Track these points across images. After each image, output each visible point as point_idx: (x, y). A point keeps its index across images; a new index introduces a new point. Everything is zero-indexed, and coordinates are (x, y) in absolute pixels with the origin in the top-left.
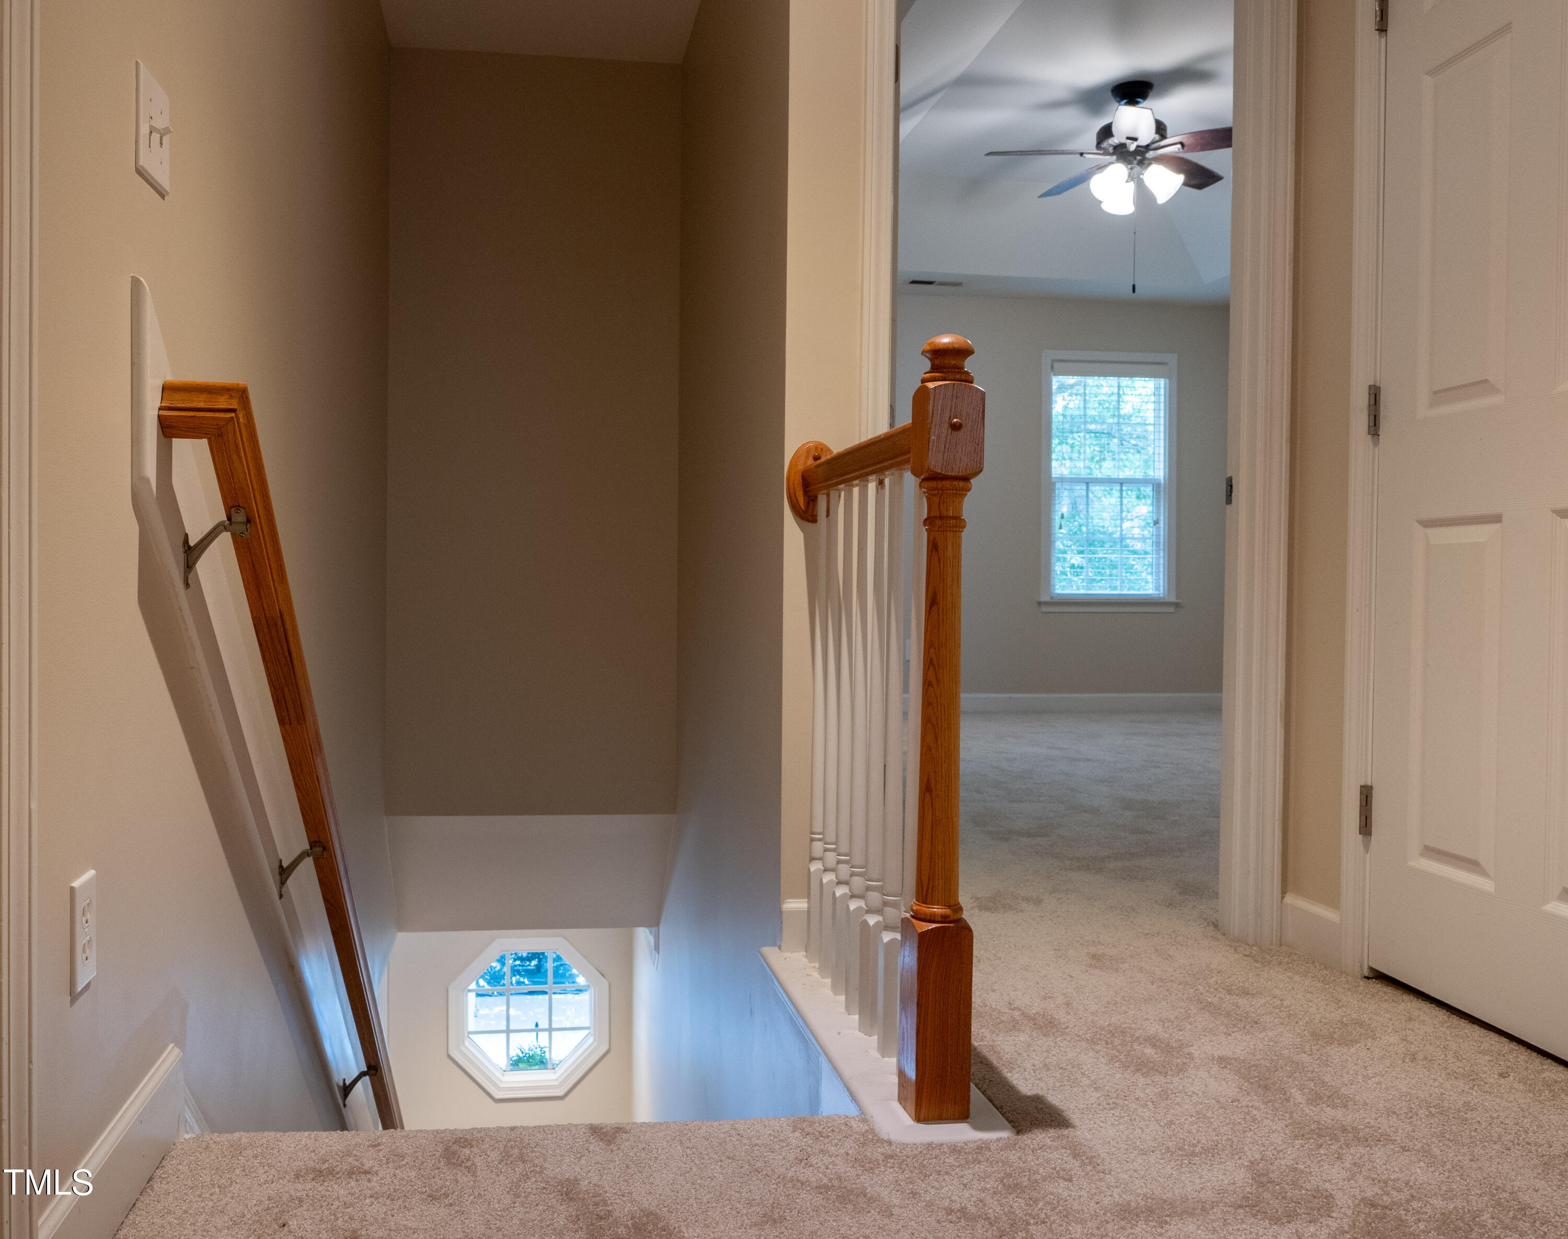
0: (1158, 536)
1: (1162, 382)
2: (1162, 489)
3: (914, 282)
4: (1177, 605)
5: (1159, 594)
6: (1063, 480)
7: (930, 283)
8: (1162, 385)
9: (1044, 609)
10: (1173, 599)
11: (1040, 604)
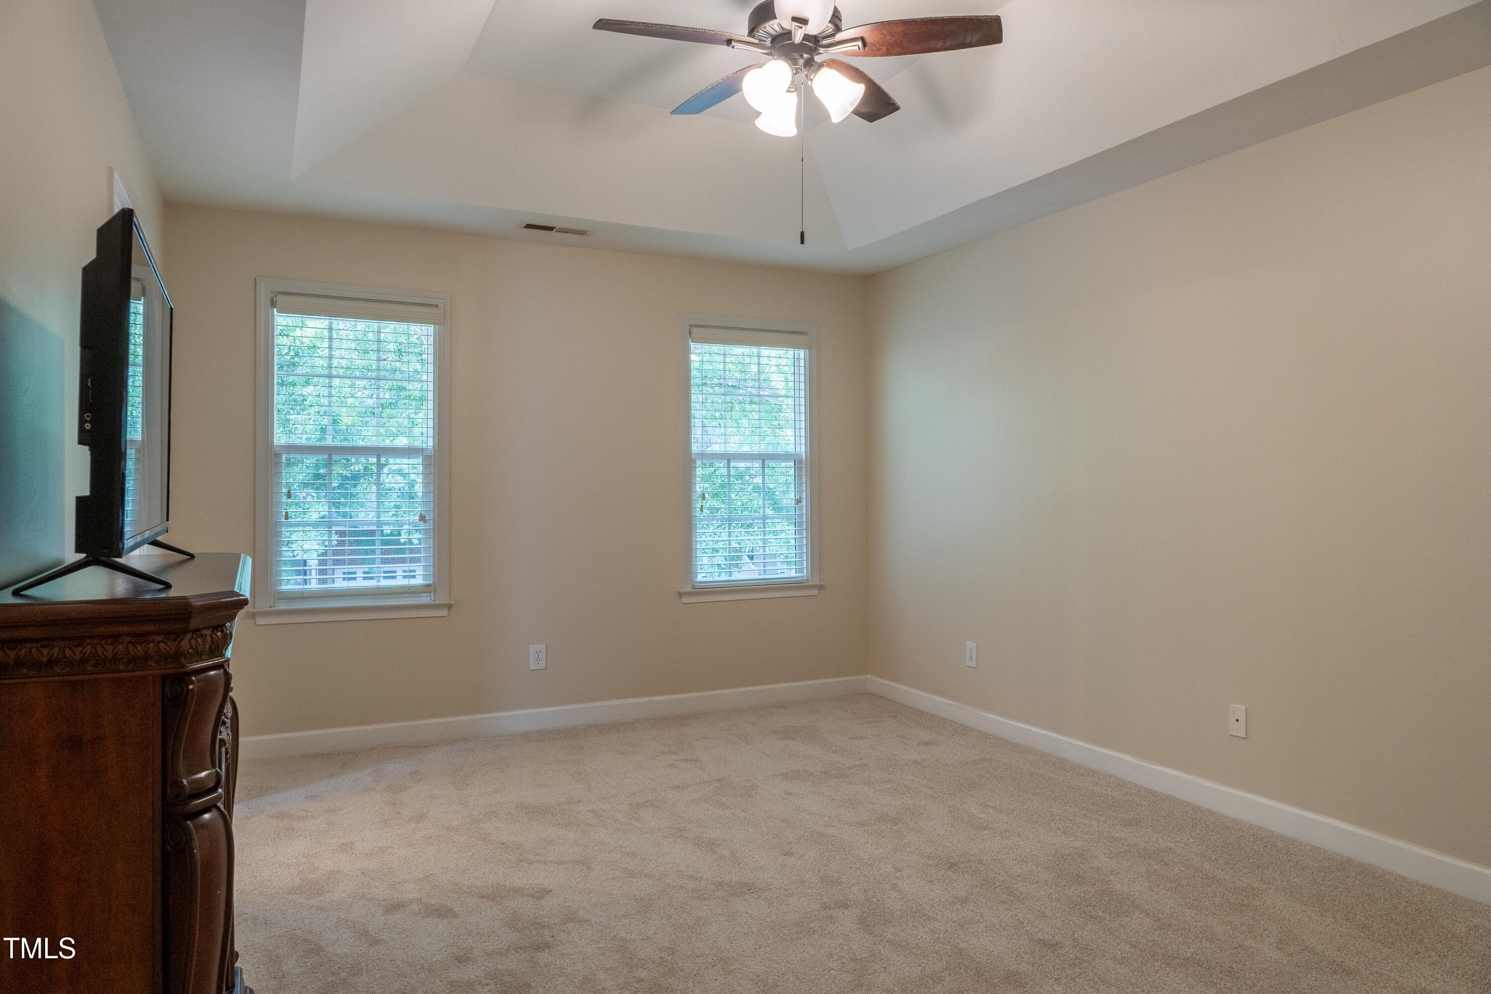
0: (801, 515)
1: (802, 353)
2: (804, 465)
3: (528, 226)
4: (820, 587)
5: (803, 577)
6: (703, 456)
7: (551, 229)
8: (802, 356)
9: (686, 600)
10: (816, 582)
11: (680, 595)
